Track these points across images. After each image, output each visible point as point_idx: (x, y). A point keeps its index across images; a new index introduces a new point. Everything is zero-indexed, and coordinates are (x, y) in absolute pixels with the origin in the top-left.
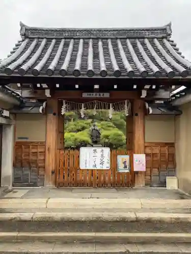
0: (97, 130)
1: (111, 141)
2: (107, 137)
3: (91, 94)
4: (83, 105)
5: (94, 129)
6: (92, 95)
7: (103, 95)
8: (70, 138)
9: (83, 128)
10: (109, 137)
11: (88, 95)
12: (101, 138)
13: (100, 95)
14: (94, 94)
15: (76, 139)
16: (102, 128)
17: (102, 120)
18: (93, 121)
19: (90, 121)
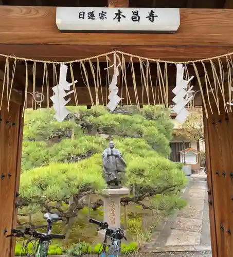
0: (116, 156)
1: (149, 182)
2: (140, 172)
3: (97, 10)
4: (64, 68)
5: (112, 154)
6: (102, 16)
7: (152, 16)
8: (56, 177)
9: (90, 152)
10: (145, 174)
11: (82, 15)
12: (126, 175)
13: (136, 17)
14: (111, 11)
15: (70, 180)
16: (127, 150)
17: (125, 136)
18: (110, 137)
19: (104, 137)
